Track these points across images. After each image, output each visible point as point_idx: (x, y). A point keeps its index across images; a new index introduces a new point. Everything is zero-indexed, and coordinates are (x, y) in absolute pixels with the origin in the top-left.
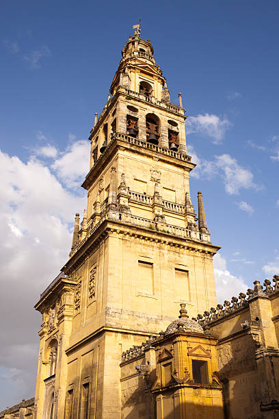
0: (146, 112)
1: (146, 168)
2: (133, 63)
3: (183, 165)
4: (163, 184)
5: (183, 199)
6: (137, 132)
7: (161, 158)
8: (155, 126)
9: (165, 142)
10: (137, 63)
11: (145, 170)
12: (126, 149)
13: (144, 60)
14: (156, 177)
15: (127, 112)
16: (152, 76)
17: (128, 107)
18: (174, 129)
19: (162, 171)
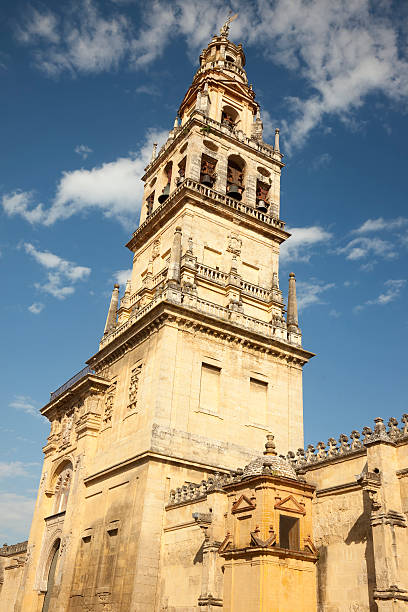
0: (230, 153)
1: (221, 232)
2: (217, 77)
3: (274, 233)
4: (243, 258)
5: (269, 281)
7: (244, 220)
8: (239, 173)
9: (250, 197)
10: (223, 78)
11: (220, 235)
12: (197, 204)
13: (231, 75)
15: (203, 150)
16: (240, 99)
17: (205, 142)
18: (266, 180)
19: (244, 239)
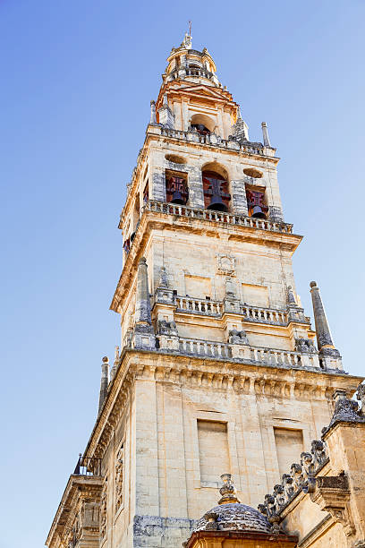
0: (202, 162)
1: (207, 255)
2: (176, 87)
3: (278, 240)
4: (240, 278)
5: (283, 300)
6: (187, 196)
7: (234, 233)
8: (221, 182)
9: (240, 206)
10: (183, 86)
11: (204, 258)
12: (166, 226)
13: (196, 81)
14: (227, 267)
15: (166, 165)
16: (212, 103)
17: (168, 157)
18: (258, 182)
19: (239, 255)
